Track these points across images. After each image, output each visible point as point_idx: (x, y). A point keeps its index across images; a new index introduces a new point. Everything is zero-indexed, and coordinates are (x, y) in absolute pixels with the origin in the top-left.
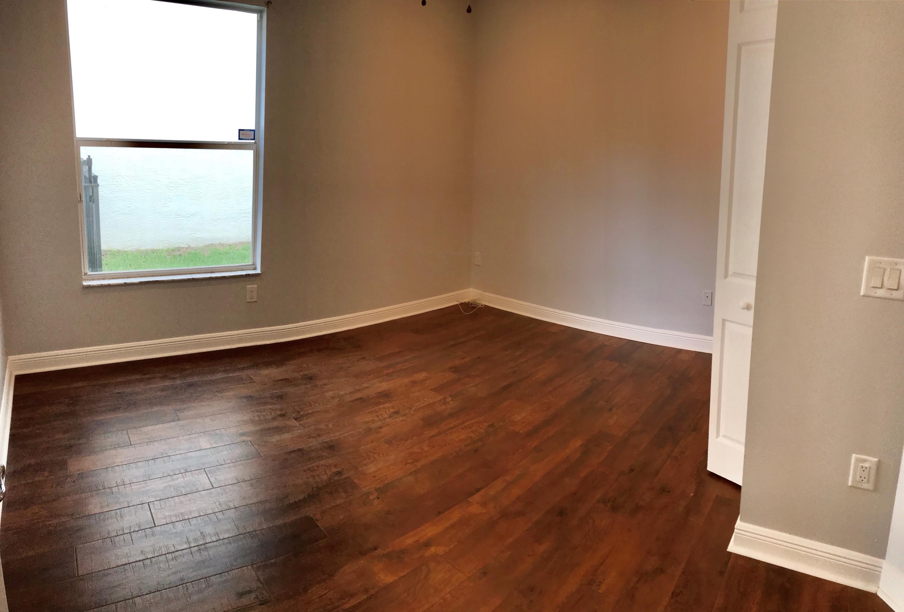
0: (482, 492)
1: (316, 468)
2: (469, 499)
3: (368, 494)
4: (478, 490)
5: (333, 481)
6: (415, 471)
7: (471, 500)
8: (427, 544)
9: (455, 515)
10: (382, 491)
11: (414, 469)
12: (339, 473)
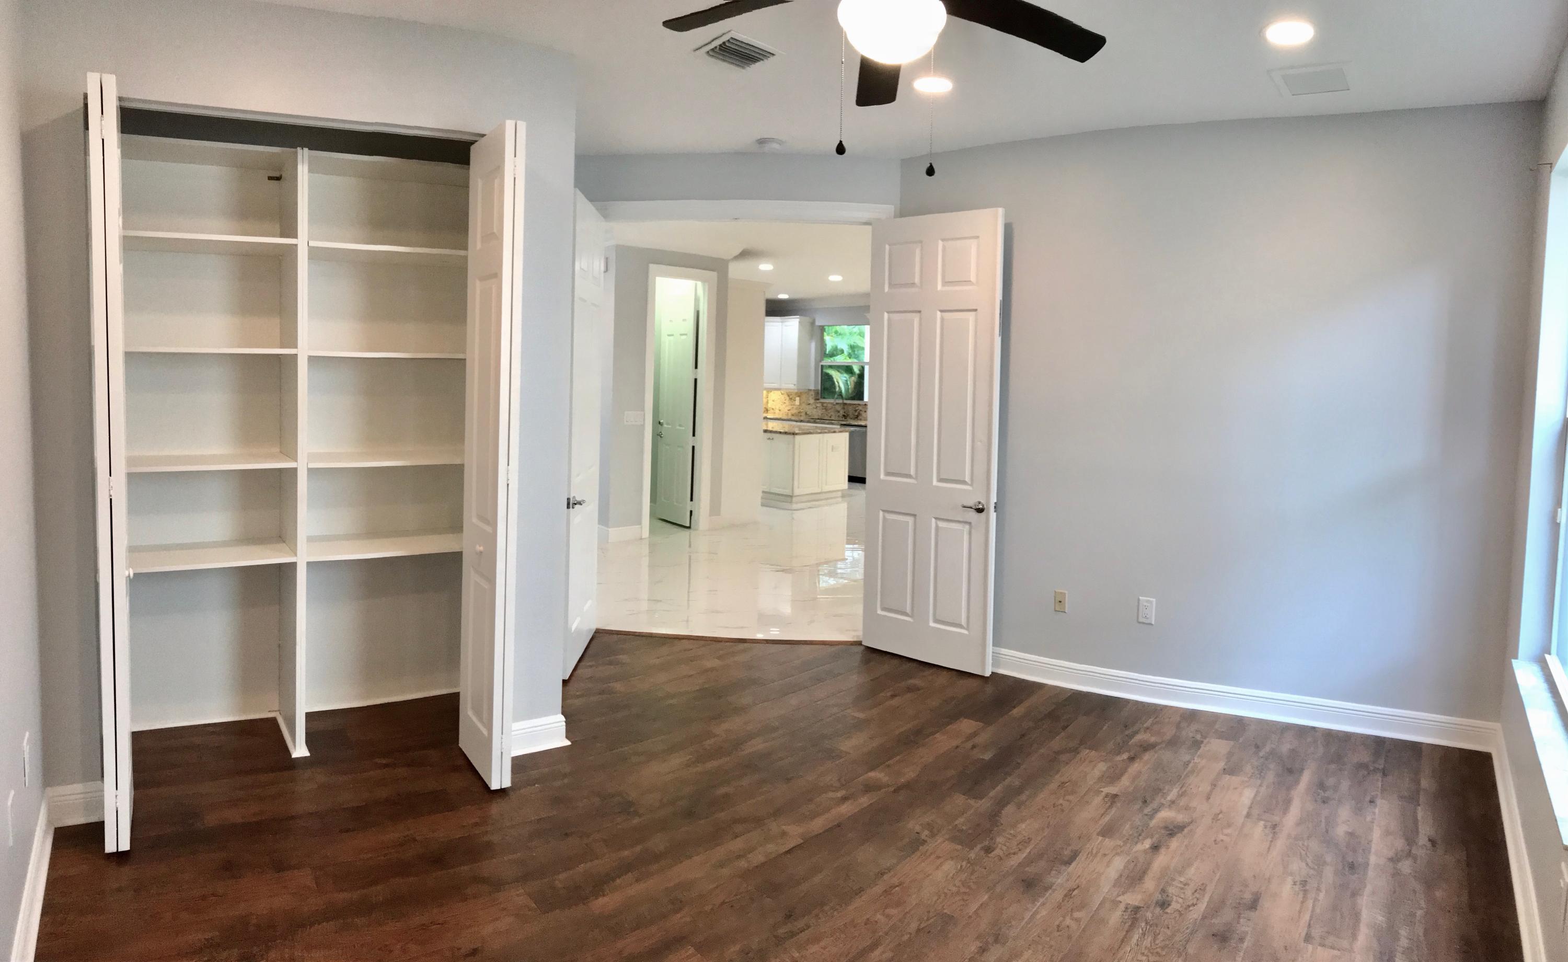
0: (783, 849)
1: (1020, 847)
2: (802, 841)
3: (933, 835)
4: (789, 852)
5: (988, 839)
6: (883, 874)
7: (799, 839)
8: (844, 799)
9: (818, 825)
10: (916, 844)
11: (885, 877)
12: (988, 850)
